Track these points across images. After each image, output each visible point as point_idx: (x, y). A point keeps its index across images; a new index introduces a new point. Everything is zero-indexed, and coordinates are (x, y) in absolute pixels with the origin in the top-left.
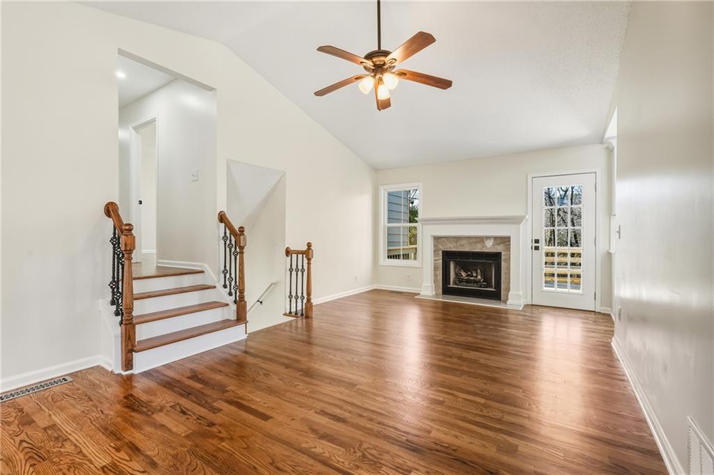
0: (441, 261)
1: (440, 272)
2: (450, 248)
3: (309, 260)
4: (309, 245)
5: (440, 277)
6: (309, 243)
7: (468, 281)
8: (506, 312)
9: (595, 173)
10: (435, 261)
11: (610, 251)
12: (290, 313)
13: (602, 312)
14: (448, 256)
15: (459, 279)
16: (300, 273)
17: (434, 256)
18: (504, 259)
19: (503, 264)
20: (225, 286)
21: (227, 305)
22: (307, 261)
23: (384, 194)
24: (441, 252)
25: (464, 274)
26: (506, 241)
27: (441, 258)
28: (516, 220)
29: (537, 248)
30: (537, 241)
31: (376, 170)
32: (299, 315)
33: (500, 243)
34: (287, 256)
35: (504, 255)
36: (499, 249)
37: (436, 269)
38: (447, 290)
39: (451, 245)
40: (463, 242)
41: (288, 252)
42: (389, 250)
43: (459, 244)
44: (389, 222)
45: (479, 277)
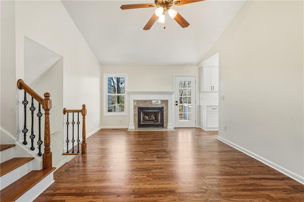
0: (137, 112)
1: (137, 117)
2: (142, 105)
3: (84, 116)
4: (84, 106)
5: (137, 120)
6: (84, 105)
7: (149, 120)
8: (167, 132)
9: (195, 76)
10: (134, 112)
11: (200, 105)
12: (67, 152)
13: (198, 127)
14: (140, 109)
15: (145, 120)
16: (76, 125)
17: (134, 110)
18: (165, 110)
19: (165, 112)
20: (25, 143)
21: (33, 158)
22: (82, 117)
23: (106, 78)
24: (137, 108)
25: (147, 117)
26: (166, 102)
27: (137, 110)
28: (170, 93)
29: (177, 105)
30: (177, 102)
31: (101, 65)
32: (76, 152)
33: (163, 103)
34: (64, 114)
35: (165, 108)
36: (163, 105)
37: (135, 116)
38: (140, 126)
39: (142, 104)
40: (148, 103)
41: (65, 111)
42: (108, 107)
43: (145, 104)
44: (108, 93)
45: (154, 118)
